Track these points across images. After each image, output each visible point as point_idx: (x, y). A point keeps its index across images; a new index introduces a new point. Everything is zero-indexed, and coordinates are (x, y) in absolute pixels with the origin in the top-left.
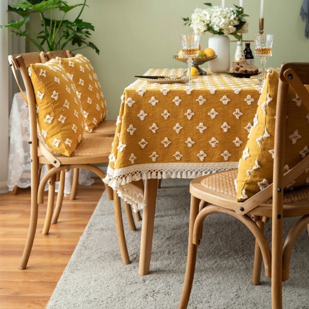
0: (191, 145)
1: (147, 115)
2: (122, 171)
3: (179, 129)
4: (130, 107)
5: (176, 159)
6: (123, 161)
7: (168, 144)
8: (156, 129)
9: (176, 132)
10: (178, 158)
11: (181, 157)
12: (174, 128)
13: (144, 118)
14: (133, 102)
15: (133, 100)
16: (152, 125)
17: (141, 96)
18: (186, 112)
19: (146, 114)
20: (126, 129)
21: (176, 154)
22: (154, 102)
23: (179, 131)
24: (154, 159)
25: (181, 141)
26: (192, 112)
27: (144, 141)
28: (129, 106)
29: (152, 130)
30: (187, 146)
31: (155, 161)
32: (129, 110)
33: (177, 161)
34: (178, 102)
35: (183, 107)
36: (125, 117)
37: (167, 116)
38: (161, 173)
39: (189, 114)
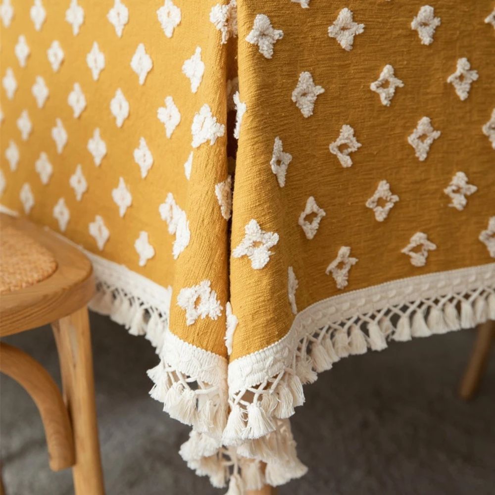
0: (464, 201)
1: (322, 91)
2: (278, 356)
3: (429, 141)
4: (267, 60)
5: (410, 263)
6: (275, 310)
7: (390, 206)
8: (350, 150)
9: (417, 155)
10: (418, 260)
11: (429, 251)
12: (412, 139)
13: (311, 107)
14: (277, 37)
15: (275, 25)
16: (338, 134)
17: (299, 5)
18: (453, 69)
19: (319, 87)
20: (268, 161)
21: (413, 244)
22: (347, 33)
23: (428, 148)
24: (341, 278)
25: (433, 187)
26: (471, 69)
27: (315, 208)
28: (262, 56)
29: (340, 156)
30: (450, 205)
31: (346, 283)
32: (264, 70)
33: (415, 271)
34: (428, 28)
35: (443, 49)
36: (257, 105)
37: (392, 90)
38: (364, 329)
39: (461, 78)
